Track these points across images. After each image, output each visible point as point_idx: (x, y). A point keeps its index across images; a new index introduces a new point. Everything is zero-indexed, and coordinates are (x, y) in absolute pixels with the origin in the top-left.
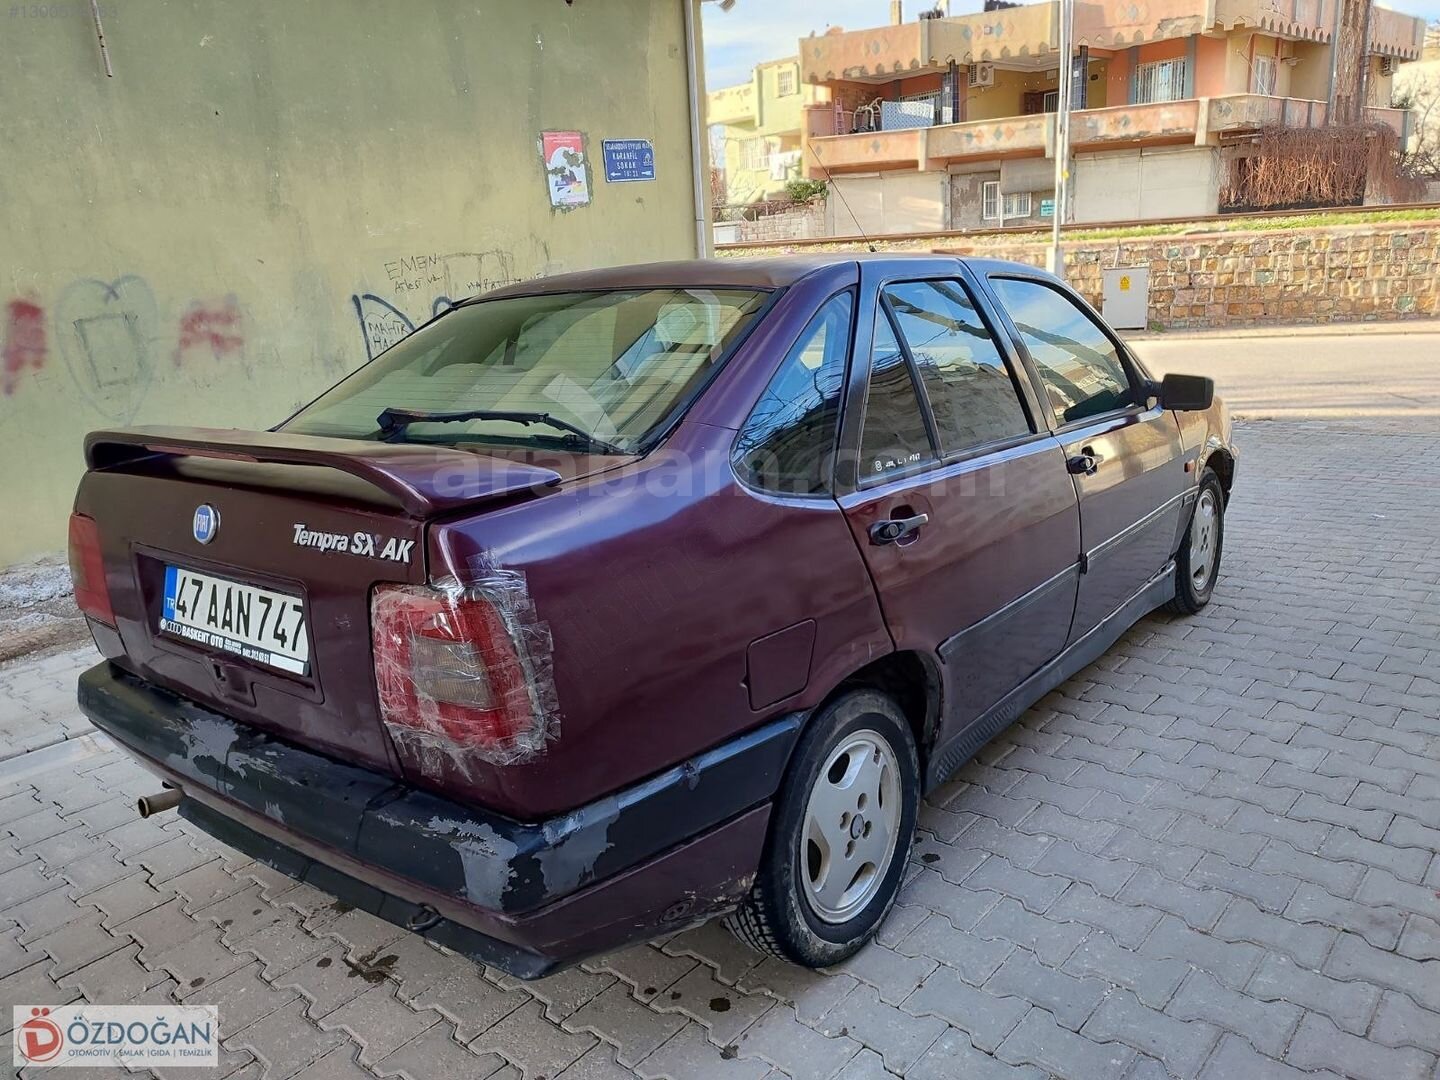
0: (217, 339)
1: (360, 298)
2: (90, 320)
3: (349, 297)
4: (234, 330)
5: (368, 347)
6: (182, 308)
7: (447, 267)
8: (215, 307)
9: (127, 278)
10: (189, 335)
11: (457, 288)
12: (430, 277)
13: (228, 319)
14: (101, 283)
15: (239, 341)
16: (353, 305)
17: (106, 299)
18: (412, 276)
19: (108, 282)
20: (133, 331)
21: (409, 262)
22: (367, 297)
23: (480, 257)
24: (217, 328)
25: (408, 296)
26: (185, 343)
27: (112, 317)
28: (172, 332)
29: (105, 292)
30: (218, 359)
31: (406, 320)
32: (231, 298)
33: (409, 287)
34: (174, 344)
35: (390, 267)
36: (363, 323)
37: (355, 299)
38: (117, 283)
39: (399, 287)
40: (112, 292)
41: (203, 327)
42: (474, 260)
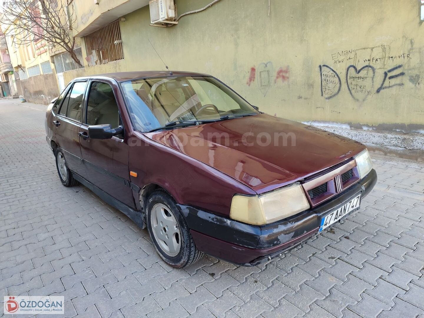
0: (284, 77)
1: (322, 66)
2: (262, 72)
3: (318, 66)
4: (287, 75)
5: (322, 82)
6: (277, 69)
7: (356, 54)
8: (284, 69)
9: (269, 62)
10: (278, 76)
11: (359, 61)
12: (348, 58)
13: (286, 72)
14: (264, 64)
15: (288, 78)
16: (319, 68)
17: (265, 67)
18: (341, 58)
19: (266, 63)
20: (268, 74)
21: (341, 53)
22: (324, 66)
23: (372, 49)
24: (284, 74)
25: (338, 65)
26: (277, 78)
27: (266, 71)
28: (275, 74)
29: (265, 66)
30: (283, 82)
31: (336, 73)
32: (288, 66)
33: (339, 62)
34: (275, 78)
35: (333, 56)
36: (321, 74)
37: (320, 67)
38: (267, 63)
39: (335, 62)
40: (266, 66)
41: (281, 74)
42: (369, 50)
